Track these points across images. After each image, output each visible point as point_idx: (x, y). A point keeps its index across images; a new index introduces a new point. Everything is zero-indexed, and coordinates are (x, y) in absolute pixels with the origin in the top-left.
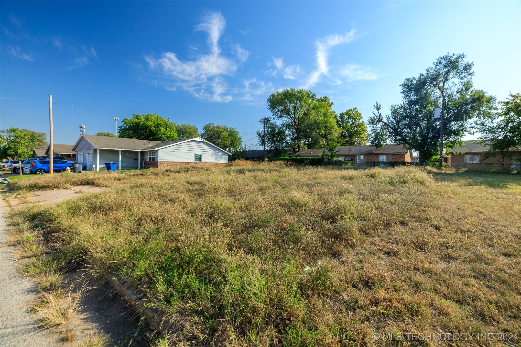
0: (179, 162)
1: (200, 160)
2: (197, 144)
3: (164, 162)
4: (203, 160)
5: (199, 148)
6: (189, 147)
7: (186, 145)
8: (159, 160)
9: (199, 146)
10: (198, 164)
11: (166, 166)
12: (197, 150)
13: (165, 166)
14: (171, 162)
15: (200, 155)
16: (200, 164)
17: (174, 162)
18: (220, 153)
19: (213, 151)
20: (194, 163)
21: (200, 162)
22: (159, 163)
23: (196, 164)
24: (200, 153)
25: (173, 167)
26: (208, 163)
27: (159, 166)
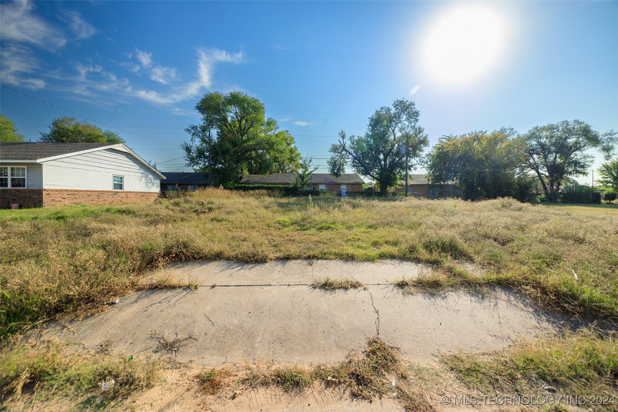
0: (87, 191)
1: (121, 187)
2: (116, 157)
3: (57, 191)
4: (126, 188)
5: (120, 165)
6: (103, 162)
7: (97, 157)
8: (45, 187)
9: (120, 161)
10: (120, 194)
12: (117, 168)
13: (58, 199)
14: (72, 191)
15: (121, 178)
16: (122, 195)
17: (77, 191)
18: (151, 176)
19: (141, 171)
20: (112, 193)
21: (122, 190)
22: (44, 193)
23: (115, 194)
24: (120, 173)
25: (75, 201)
26: (134, 192)
27: (45, 198)
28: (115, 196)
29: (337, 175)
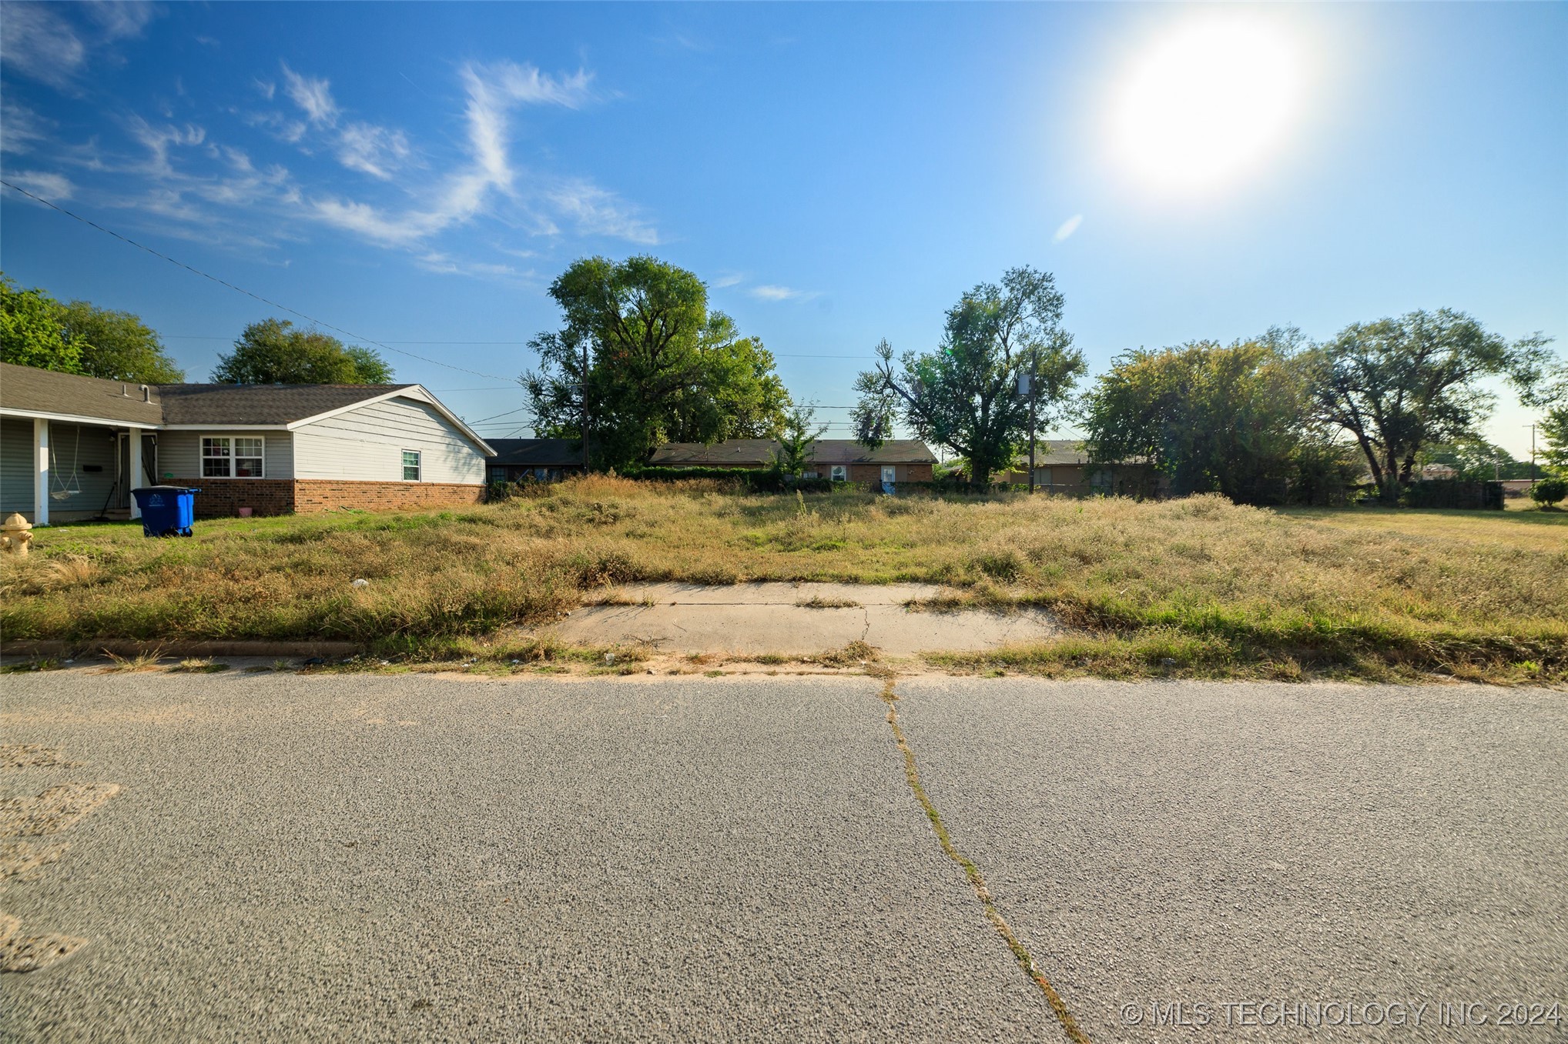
0: (361, 483)
1: (416, 474)
2: (408, 413)
3: (315, 482)
4: (426, 476)
5: (415, 428)
6: (387, 423)
7: (376, 414)
8: (297, 476)
9: (413, 421)
10: (415, 489)
11: (321, 499)
12: (410, 435)
13: (316, 500)
14: (337, 482)
15: (417, 456)
16: (419, 491)
17: (345, 483)
18: (466, 450)
19: (447, 441)
20: (402, 488)
21: (418, 481)
22: (297, 486)
23: (407, 490)
24: (414, 446)
25: (343, 503)
26: (439, 485)
27: (299, 499)
28: (407, 494)
29: (873, 443)
